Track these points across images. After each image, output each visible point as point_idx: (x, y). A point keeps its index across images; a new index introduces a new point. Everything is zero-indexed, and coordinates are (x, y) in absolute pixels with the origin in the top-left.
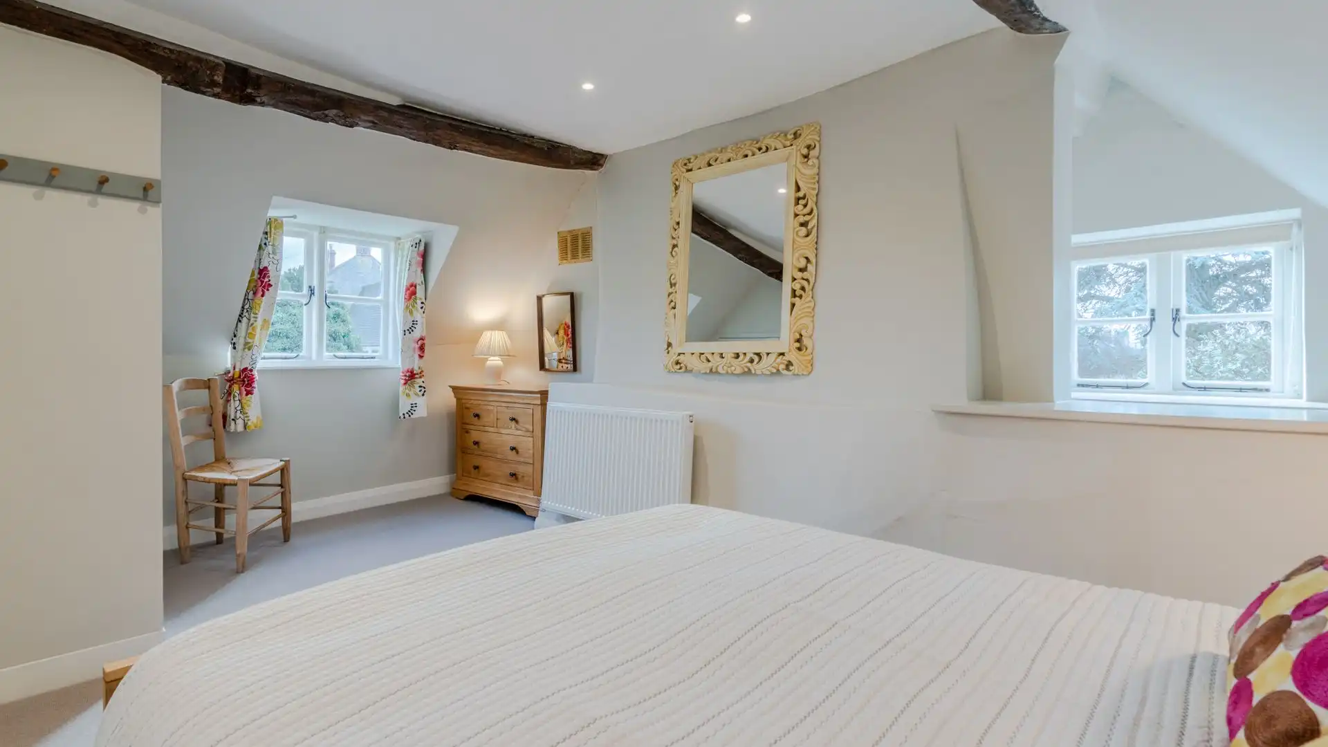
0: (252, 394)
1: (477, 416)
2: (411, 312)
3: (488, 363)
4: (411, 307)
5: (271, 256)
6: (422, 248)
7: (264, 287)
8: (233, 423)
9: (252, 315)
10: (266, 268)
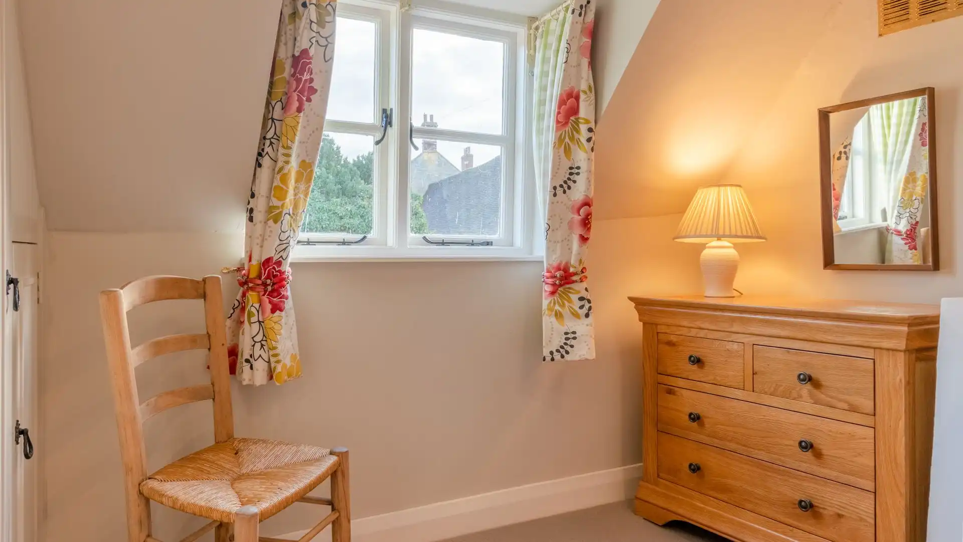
0: (281, 310)
1: (697, 361)
2: (567, 151)
3: (706, 253)
4: (567, 140)
5: (314, 26)
6: (591, 17)
7: (302, 92)
8: (247, 367)
9: (281, 151)
10: (305, 52)
